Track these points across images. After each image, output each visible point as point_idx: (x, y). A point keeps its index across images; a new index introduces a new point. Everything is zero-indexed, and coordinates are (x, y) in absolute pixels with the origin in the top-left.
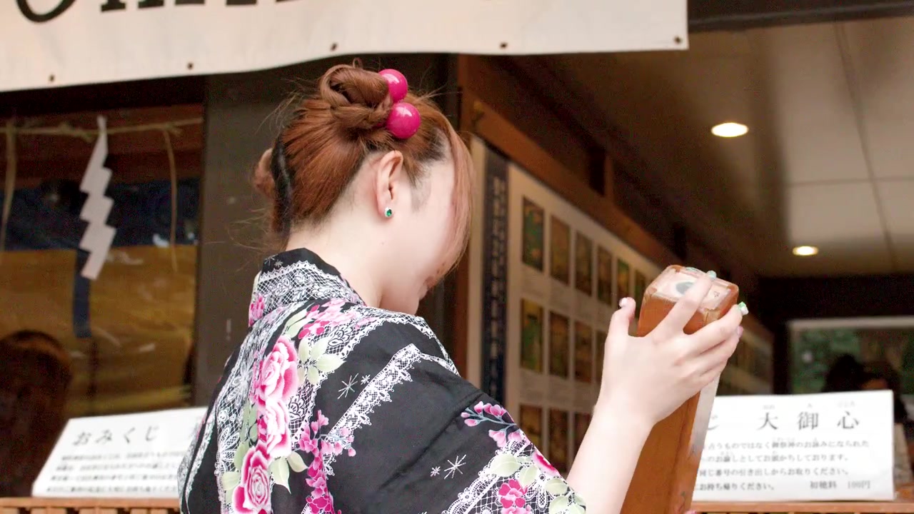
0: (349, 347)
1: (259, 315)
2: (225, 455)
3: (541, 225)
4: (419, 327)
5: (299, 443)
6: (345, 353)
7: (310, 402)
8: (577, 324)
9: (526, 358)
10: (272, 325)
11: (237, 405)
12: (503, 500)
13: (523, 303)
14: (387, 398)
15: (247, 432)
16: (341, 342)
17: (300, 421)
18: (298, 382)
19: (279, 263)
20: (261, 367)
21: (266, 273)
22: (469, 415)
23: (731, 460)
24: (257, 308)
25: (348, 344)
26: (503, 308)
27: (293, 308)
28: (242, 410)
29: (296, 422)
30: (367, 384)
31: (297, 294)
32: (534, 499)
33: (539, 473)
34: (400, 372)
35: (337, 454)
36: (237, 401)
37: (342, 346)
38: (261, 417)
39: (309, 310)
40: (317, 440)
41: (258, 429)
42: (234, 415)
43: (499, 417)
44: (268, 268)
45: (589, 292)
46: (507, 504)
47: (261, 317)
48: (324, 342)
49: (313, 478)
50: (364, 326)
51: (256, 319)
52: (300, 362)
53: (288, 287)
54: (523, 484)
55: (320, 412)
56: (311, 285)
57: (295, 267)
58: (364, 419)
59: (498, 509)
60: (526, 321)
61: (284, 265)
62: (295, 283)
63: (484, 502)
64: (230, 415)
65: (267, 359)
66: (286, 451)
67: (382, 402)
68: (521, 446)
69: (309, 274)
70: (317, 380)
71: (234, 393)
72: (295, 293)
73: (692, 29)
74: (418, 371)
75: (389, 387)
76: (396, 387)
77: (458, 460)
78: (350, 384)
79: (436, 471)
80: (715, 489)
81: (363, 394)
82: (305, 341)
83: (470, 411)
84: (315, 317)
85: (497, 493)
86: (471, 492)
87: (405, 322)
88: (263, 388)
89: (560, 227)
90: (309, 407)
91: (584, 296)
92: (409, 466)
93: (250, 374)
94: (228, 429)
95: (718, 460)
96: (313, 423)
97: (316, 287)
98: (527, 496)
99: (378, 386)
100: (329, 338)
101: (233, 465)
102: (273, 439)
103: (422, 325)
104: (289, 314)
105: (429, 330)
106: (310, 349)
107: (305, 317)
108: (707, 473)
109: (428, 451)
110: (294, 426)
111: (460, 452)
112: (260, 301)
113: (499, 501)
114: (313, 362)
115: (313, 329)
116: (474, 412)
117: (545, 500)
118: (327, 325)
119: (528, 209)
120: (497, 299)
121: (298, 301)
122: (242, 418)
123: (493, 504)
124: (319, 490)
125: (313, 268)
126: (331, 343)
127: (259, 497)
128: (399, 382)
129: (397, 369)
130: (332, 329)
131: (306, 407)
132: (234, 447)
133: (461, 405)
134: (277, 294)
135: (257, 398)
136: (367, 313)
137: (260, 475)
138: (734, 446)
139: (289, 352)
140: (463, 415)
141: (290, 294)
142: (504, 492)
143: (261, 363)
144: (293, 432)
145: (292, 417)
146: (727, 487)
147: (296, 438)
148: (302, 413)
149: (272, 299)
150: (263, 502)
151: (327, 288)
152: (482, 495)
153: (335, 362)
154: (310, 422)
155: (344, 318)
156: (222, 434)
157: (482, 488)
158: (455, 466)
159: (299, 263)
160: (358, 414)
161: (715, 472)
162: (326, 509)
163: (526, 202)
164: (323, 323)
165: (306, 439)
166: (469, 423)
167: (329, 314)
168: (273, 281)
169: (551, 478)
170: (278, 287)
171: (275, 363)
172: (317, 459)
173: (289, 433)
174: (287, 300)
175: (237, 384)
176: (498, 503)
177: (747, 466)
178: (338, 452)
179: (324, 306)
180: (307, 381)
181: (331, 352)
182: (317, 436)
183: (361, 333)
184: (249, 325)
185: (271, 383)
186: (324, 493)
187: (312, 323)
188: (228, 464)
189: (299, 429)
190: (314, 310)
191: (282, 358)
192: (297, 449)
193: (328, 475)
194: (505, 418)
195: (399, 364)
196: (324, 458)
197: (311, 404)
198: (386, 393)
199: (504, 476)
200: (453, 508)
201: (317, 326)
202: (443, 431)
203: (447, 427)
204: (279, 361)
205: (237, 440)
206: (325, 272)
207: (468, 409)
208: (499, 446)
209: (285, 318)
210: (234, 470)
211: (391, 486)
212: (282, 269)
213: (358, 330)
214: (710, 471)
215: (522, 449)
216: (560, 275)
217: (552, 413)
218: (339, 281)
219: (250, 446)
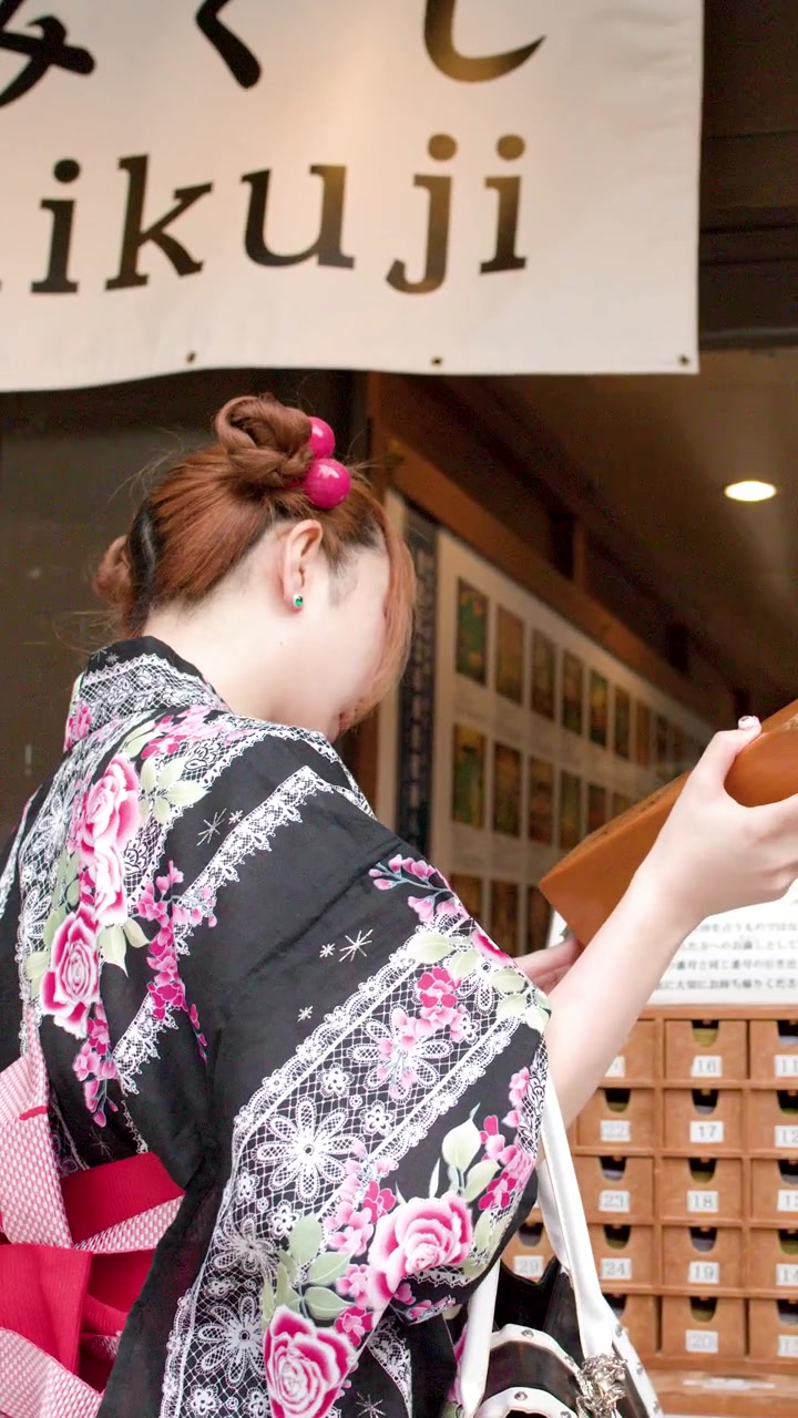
0: (215, 771)
1: (82, 733)
2: (32, 930)
3: (483, 619)
4: (315, 746)
5: (138, 907)
6: (209, 780)
7: (156, 848)
8: (533, 761)
9: (461, 807)
10: (104, 744)
11: (49, 857)
12: (423, 996)
13: (456, 730)
14: (265, 845)
15: (62, 892)
16: (204, 764)
17: (139, 876)
18: (139, 820)
19: (113, 658)
20: (85, 800)
21: (94, 672)
22: (381, 873)
23: (754, 945)
24: (80, 722)
25: (214, 767)
26: (428, 734)
27: (135, 720)
28: (56, 863)
29: (134, 877)
30: (237, 823)
31: (140, 701)
32: (472, 997)
33: (481, 961)
34: (285, 808)
35: (194, 925)
36: (47, 851)
37: (205, 769)
38: (85, 869)
39: (157, 722)
40: (166, 903)
41: (80, 886)
42: (44, 872)
43: (424, 878)
44: (97, 665)
45: (550, 715)
46: (429, 1001)
47: (85, 736)
48: (178, 764)
49: (158, 958)
50: (237, 742)
51: (77, 739)
52: (143, 792)
53: (127, 691)
54: (455, 976)
55: (171, 863)
56: (162, 688)
57: (137, 662)
58: (230, 872)
59: (415, 1009)
60: (462, 756)
61: (121, 661)
62: (138, 686)
63: (395, 997)
64: (38, 872)
65: (94, 788)
66: (121, 917)
67: (256, 850)
68: (456, 922)
69: (158, 672)
70: (167, 818)
71: (43, 840)
72: (138, 699)
73: (704, 345)
74: (312, 808)
75: (268, 829)
76: (279, 829)
77: (362, 937)
78: (215, 824)
79: (327, 950)
80: (731, 986)
81: (231, 838)
82: (150, 762)
83: (383, 868)
84: (166, 731)
85: (416, 985)
86: (377, 982)
87: (296, 737)
88: (90, 827)
89: (511, 623)
90: (154, 856)
91: (544, 722)
92: (290, 943)
93: (69, 813)
94: (35, 893)
95: (736, 946)
96: (159, 878)
97: (169, 690)
98: (460, 993)
99: (254, 827)
100: (186, 758)
101: (42, 942)
102: (103, 899)
103: (320, 744)
104: (130, 728)
105: (331, 751)
106: (158, 773)
107: (152, 730)
108: (720, 965)
109: (320, 923)
110: (132, 882)
111: (363, 924)
112: (85, 712)
113: (418, 997)
114: (162, 793)
115: (163, 746)
116: (389, 869)
117: (490, 1000)
118: (184, 740)
119: (465, 596)
120: (419, 723)
121: (142, 710)
122: (55, 874)
123: (410, 1002)
124: (166, 975)
125: (163, 663)
126: (189, 766)
127: (77, 985)
128: (284, 822)
129: (282, 805)
130: (190, 746)
131: (150, 855)
132: (44, 917)
133: (369, 860)
134: (110, 701)
135: (79, 844)
136: (242, 723)
137: (79, 952)
138: (758, 927)
139: (127, 776)
140: (373, 872)
141: (130, 701)
142: (425, 984)
143: (86, 796)
144: (129, 890)
145: (128, 869)
146: (747, 984)
147: (134, 899)
148: (143, 864)
149: (103, 709)
150: (83, 992)
151: (185, 692)
152: (393, 987)
153: (195, 792)
154: (155, 878)
155: (209, 731)
156: (28, 900)
157: (393, 978)
158: (356, 945)
159: (144, 657)
160: (222, 867)
161: (730, 964)
162: (175, 1003)
163: (463, 587)
164: (178, 738)
165: (148, 901)
166: (380, 884)
167: (188, 727)
168: (104, 684)
169: (501, 968)
170: (112, 691)
171: (107, 791)
172: (166, 931)
173: (125, 893)
174: (126, 709)
175: (46, 828)
176: (416, 1000)
177: (775, 955)
178: (196, 922)
179: (180, 716)
180: (152, 819)
181: (188, 778)
182: (166, 898)
183: (232, 752)
184: (65, 749)
185: (101, 819)
186: (173, 979)
187: (164, 736)
188: (35, 941)
189: (138, 887)
190: (165, 722)
191: (116, 785)
192: (134, 916)
193: (179, 955)
194: (434, 879)
195: (285, 797)
196: (175, 930)
197: (157, 852)
198: (264, 839)
199: (427, 962)
200: (352, 1002)
201: (170, 741)
202: (343, 893)
203: (348, 889)
204: (113, 790)
205: (48, 906)
206: (181, 671)
207: (379, 865)
208: (422, 920)
209: (123, 734)
210: (42, 949)
211: (264, 971)
212: (118, 666)
213: (229, 747)
214: (724, 962)
215: (456, 926)
216: (510, 691)
217: (495, 885)
218: (201, 683)
219: (68, 912)
